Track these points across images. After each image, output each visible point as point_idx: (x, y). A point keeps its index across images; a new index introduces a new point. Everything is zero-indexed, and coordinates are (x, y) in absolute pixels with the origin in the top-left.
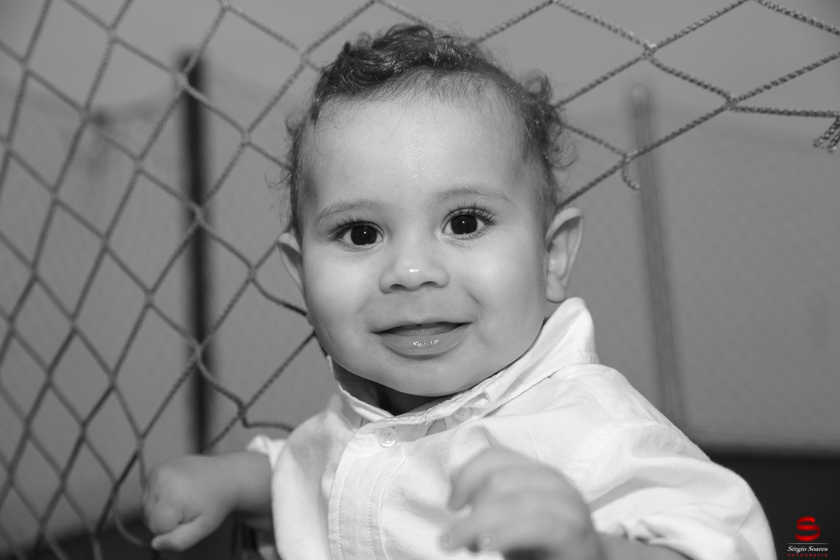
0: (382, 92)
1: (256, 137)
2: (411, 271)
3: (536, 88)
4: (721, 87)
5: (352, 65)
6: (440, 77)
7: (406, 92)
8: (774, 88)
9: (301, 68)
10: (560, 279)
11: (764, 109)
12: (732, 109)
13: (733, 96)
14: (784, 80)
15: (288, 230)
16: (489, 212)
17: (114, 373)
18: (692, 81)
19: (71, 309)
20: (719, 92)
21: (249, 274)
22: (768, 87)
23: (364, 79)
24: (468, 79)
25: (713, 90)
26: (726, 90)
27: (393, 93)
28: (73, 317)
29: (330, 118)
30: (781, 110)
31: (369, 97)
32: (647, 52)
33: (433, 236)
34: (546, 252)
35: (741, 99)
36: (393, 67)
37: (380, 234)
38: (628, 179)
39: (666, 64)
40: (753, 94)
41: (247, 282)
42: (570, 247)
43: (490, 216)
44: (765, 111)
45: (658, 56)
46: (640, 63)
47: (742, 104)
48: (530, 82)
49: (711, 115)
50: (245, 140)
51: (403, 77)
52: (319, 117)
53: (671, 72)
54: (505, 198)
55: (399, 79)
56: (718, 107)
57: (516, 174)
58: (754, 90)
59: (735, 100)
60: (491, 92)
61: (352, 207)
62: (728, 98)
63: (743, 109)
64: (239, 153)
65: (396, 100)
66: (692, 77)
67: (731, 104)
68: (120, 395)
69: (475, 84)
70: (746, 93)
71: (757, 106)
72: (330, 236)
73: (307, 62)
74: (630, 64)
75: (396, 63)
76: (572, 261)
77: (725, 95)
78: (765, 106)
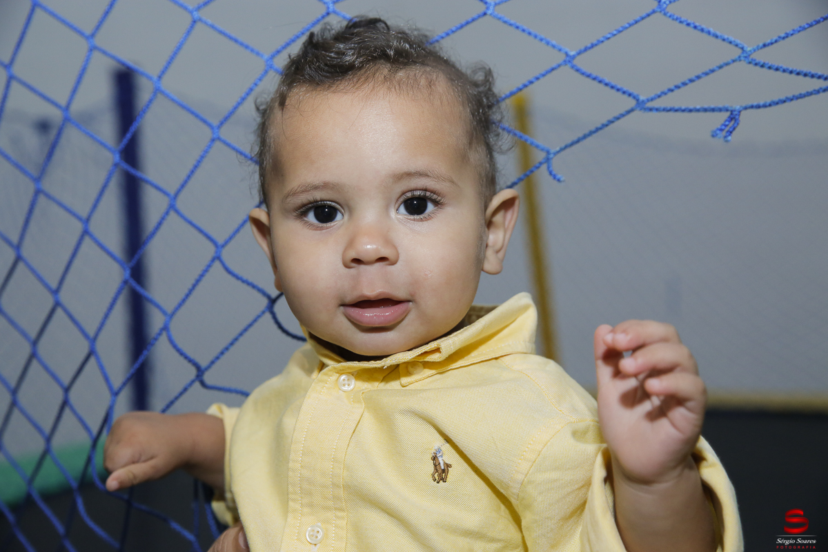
0: (344, 84)
1: (224, 133)
2: (369, 247)
3: (480, 77)
4: (631, 91)
5: (317, 57)
6: (396, 72)
7: (365, 86)
8: (677, 91)
9: (266, 72)
10: (498, 252)
11: (669, 108)
12: (641, 109)
13: (642, 98)
14: (684, 84)
15: (258, 206)
16: (438, 195)
17: (93, 341)
18: (606, 84)
19: (54, 285)
20: (630, 95)
21: (216, 252)
22: (671, 90)
23: (328, 72)
24: (421, 73)
25: (624, 92)
26: (635, 93)
27: (353, 86)
28: (55, 292)
29: (297, 107)
30: (683, 108)
31: (332, 89)
32: (568, 59)
33: (388, 215)
34: (486, 229)
35: (648, 100)
36: (354, 62)
37: (341, 212)
38: (553, 173)
39: (584, 69)
40: (659, 96)
41: (213, 260)
42: (507, 223)
43: (439, 198)
44: (670, 110)
45: (577, 62)
46: (562, 67)
47: (650, 105)
48: (474, 72)
49: (623, 115)
50: (215, 136)
51: (363, 71)
52: (286, 104)
53: (589, 76)
54: (452, 182)
55: (359, 73)
56: (628, 108)
57: (462, 159)
58: (659, 93)
59: (643, 101)
60: (442, 84)
61: (316, 188)
62: (638, 100)
63: (651, 110)
64: (210, 147)
65: (356, 94)
66: (607, 81)
67: (641, 105)
68: (98, 359)
69: (427, 78)
70: (653, 95)
71: (663, 106)
72: (295, 214)
73: (271, 67)
74: (553, 69)
75: (357, 58)
76: (508, 236)
77: (634, 97)
78: (669, 106)
